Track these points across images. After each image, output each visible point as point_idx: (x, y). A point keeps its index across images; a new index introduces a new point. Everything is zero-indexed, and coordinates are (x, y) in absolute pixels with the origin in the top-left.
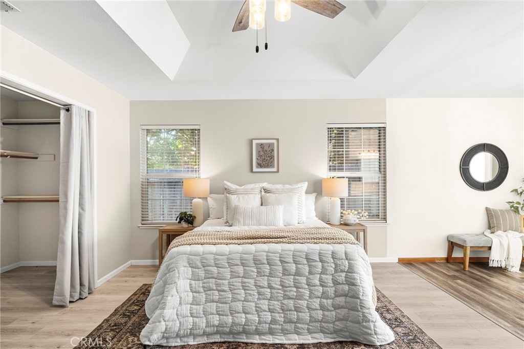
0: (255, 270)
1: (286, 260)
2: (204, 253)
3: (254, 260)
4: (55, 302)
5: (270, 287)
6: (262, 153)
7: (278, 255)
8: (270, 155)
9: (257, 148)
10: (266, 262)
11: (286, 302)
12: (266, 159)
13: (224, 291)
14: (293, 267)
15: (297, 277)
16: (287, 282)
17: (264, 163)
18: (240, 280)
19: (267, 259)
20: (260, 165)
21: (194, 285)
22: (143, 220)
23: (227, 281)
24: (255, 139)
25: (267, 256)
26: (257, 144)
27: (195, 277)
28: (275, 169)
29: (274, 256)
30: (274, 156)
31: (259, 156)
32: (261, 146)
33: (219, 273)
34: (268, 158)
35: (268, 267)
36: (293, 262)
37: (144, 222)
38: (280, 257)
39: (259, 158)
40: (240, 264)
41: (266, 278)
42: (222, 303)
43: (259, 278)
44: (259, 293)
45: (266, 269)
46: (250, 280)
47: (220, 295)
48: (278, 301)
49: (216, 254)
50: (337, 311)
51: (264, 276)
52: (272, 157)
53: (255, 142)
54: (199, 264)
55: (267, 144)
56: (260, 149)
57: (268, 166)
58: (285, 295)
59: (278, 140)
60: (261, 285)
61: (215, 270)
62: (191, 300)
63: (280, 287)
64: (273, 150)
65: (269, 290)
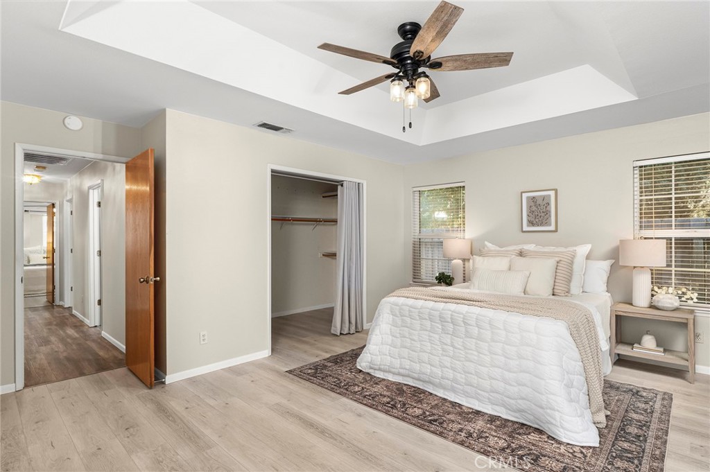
0: (440, 327)
1: (469, 322)
2: (403, 305)
3: (440, 317)
4: (332, 332)
5: (453, 346)
6: (534, 208)
7: (462, 316)
8: (544, 210)
9: (528, 202)
10: (449, 320)
11: (467, 364)
12: (540, 215)
13: (414, 340)
14: (475, 331)
15: (479, 342)
16: (469, 344)
17: (537, 220)
18: (427, 333)
19: (451, 319)
20: (531, 223)
21: (393, 331)
22: (414, 278)
23: (417, 332)
24: (524, 192)
25: (452, 315)
26: (528, 198)
27: (394, 324)
28: (552, 228)
29: (458, 317)
30: (550, 212)
31: (530, 212)
32: (533, 200)
33: (411, 324)
34: (543, 214)
35: (451, 325)
36: (475, 325)
37: (415, 280)
38: (464, 319)
39: (530, 214)
40: (427, 318)
41: (450, 336)
42: (413, 351)
43: (443, 335)
44: (444, 350)
45: (450, 327)
46: (435, 335)
47: (411, 343)
48: (459, 361)
49: (411, 307)
50: (520, 387)
51: (448, 334)
52: (547, 213)
53: (525, 195)
54: (398, 313)
55: (541, 196)
56: (533, 204)
57: (542, 224)
58: (466, 357)
59: (556, 191)
60: (445, 342)
61: (408, 320)
62: (390, 342)
63: (462, 348)
64: (548, 204)
65: (451, 348)
